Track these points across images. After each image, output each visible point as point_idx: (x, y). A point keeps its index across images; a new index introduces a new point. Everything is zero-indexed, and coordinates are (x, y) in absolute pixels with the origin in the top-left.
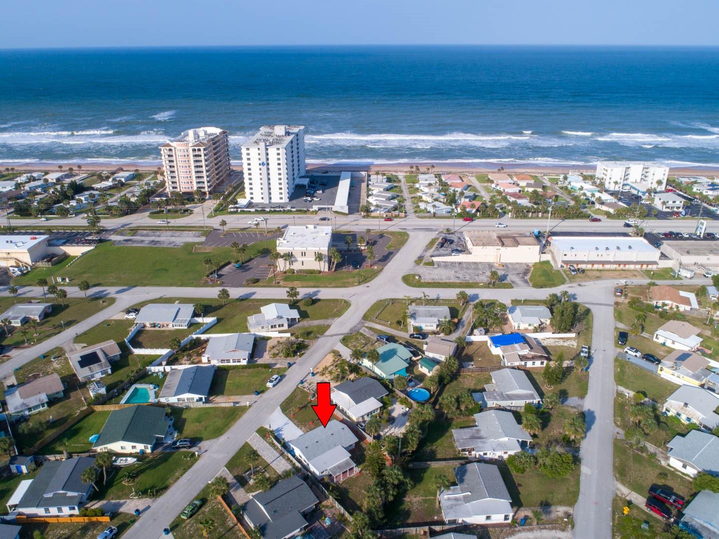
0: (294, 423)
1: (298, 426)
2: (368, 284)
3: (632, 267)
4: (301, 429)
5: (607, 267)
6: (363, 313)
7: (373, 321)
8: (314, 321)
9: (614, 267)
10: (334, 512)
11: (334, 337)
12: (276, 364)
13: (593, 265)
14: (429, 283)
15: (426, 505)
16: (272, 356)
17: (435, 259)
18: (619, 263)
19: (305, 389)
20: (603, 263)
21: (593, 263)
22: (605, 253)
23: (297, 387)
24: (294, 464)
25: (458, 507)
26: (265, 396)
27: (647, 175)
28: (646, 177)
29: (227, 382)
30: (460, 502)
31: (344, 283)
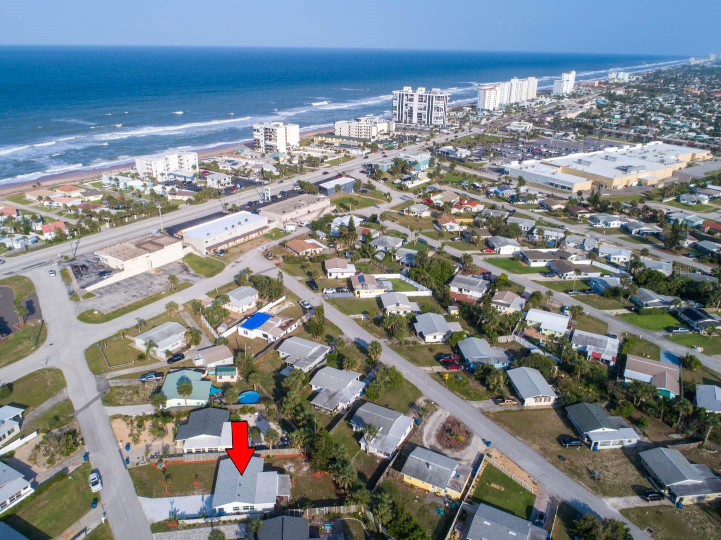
0: (179, 496)
1: (186, 495)
2: (47, 342)
3: (253, 236)
4: (194, 494)
5: (238, 241)
6: (88, 370)
7: (111, 371)
8: (42, 406)
9: (242, 240)
10: (320, 518)
11: (92, 406)
12: (66, 469)
13: (228, 244)
14: (114, 313)
15: (362, 460)
16: (47, 465)
17: (89, 289)
18: (244, 236)
19: (140, 465)
20: (234, 239)
21: (227, 242)
22: (233, 230)
23: (130, 470)
24: (236, 521)
25: (386, 442)
26: (105, 500)
27: (182, 162)
28: (181, 164)
29: (35, 524)
30: (383, 438)
31: (16, 354)
